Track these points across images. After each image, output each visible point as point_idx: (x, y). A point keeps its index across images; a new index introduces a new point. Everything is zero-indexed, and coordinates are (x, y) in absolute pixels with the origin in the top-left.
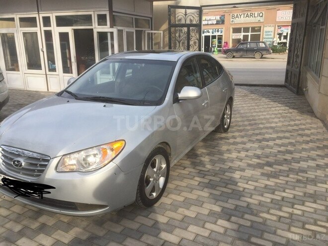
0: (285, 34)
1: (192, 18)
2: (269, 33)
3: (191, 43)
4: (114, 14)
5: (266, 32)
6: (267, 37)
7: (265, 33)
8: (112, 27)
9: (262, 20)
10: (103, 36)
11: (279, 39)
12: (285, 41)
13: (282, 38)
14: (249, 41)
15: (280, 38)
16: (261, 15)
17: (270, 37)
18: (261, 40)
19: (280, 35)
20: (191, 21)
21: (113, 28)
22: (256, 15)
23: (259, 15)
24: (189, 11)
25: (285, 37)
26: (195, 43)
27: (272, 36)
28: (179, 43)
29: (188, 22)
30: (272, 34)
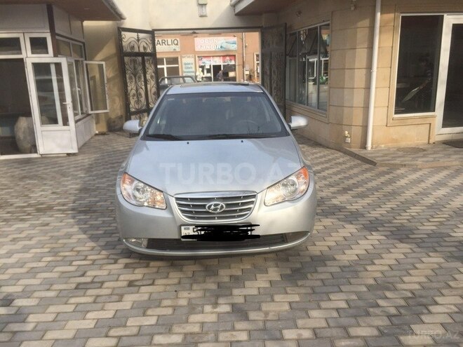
0: (208, 67)
1: (145, 45)
2: (189, 66)
3: (148, 77)
4: (57, 37)
5: (185, 64)
6: (187, 70)
7: (184, 66)
8: (55, 55)
9: (178, 48)
10: (41, 69)
11: (202, 73)
12: (209, 75)
13: (205, 71)
14: (166, 75)
15: (203, 71)
16: (176, 42)
17: (190, 70)
18: (180, 75)
19: (202, 67)
20: (145, 48)
21: (57, 57)
22: (170, 43)
23: (173, 42)
24: (141, 35)
25: (209, 71)
26: (152, 77)
27: (193, 70)
28: (135, 77)
29: (142, 50)
30: (193, 66)
